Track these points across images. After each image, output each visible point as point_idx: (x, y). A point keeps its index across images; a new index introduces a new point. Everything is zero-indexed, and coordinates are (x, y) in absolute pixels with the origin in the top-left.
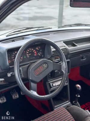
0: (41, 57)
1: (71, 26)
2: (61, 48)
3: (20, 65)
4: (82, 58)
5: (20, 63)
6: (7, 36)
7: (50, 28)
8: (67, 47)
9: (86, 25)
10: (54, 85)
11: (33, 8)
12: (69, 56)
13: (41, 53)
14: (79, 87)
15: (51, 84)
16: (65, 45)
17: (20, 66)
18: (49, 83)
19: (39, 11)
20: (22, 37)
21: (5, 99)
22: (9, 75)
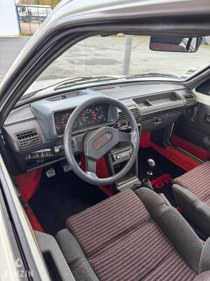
0: (102, 122)
1: (143, 76)
2: (129, 109)
3: (73, 133)
4: (157, 121)
5: (73, 131)
6: (55, 90)
7: (115, 79)
8: (138, 106)
9: (164, 76)
10: (118, 157)
11: (92, 49)
12: (140, 119)
13: (102, 115)
14: (152, 163)
15: (115, 156)
16: (135, 103)
17: (73, 135)
18: (112, 155)
19: (99, 52)
20: (77, 92)
21: (54, 171)
22: (57, 150)
